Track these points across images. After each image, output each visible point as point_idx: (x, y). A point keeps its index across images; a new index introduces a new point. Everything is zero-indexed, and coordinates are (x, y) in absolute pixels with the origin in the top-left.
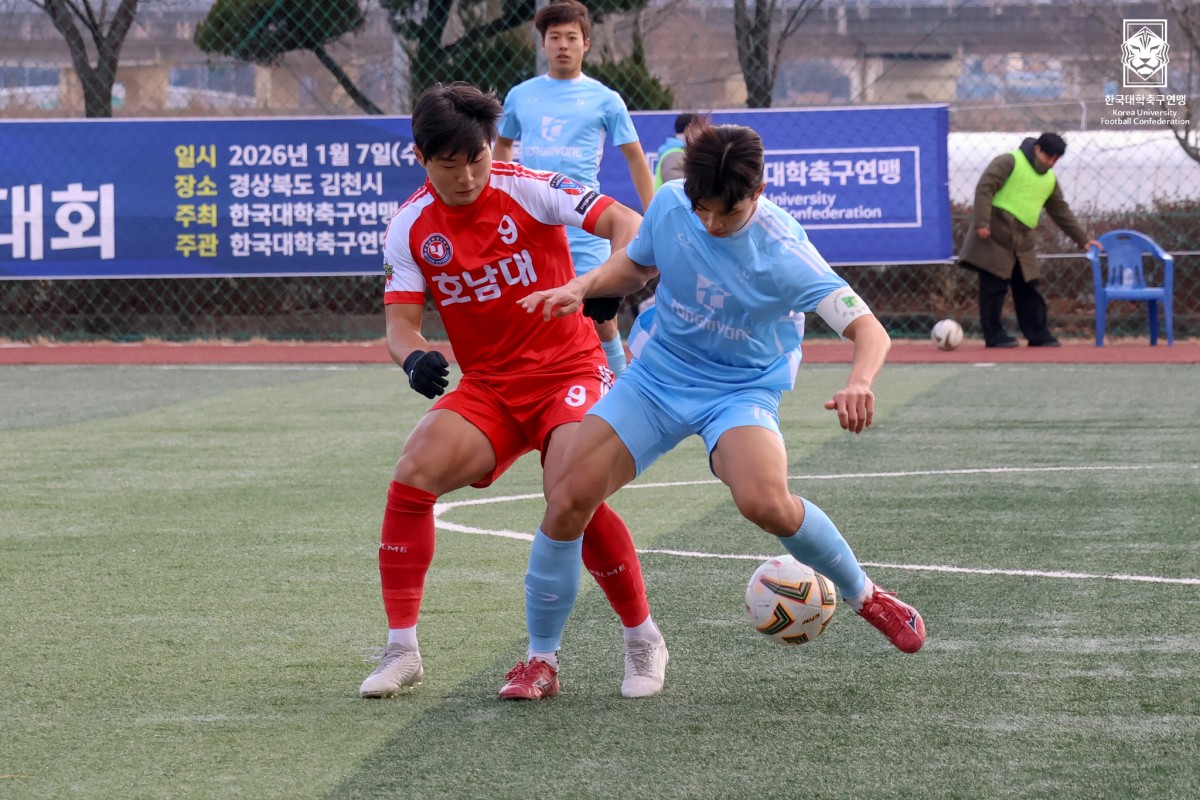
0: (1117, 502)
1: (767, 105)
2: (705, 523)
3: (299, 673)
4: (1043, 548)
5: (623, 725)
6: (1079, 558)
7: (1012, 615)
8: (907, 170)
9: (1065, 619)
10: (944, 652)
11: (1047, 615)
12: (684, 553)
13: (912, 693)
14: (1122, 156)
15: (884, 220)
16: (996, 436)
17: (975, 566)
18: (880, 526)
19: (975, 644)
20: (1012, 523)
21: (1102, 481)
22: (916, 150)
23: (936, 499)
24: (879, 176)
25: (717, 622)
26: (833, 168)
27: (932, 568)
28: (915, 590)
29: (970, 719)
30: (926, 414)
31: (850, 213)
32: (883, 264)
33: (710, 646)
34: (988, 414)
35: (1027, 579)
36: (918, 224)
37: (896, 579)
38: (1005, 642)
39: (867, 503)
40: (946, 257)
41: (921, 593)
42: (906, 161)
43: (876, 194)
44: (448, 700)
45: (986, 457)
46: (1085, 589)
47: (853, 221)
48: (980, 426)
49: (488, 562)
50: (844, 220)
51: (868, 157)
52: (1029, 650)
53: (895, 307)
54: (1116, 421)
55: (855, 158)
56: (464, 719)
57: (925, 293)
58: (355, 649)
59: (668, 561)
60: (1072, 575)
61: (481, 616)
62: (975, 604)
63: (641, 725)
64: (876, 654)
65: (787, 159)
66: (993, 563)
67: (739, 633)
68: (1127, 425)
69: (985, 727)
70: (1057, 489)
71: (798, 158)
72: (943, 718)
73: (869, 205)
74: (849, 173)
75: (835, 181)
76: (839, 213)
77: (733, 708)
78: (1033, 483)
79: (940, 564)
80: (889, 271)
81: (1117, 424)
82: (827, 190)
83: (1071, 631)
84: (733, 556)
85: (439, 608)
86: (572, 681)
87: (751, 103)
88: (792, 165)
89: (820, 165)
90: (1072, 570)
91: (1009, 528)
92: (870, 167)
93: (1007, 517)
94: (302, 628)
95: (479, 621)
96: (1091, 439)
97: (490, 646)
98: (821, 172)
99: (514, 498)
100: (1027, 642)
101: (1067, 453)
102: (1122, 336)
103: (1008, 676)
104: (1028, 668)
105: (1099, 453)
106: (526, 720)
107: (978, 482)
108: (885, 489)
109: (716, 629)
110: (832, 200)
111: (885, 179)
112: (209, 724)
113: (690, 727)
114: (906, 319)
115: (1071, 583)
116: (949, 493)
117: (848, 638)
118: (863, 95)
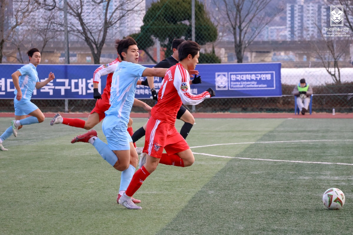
0: (331, 148)
1: (242, 62)
2: (245, 152)
3: (169, 183)
4: (319, 157)
5: (241, 194)
6: (328, 159)
7: (318, 172)
8: (272, 77)
9: (329, 172)
10: (305, 179)
11: (325, 172)
12: (242, 158)
13: (301, 188)
14: (314, 74)
15: (267, 87)
16: (300, 134)
17: (306, 161)
18: (282, 153)
19: (311, 178)
20: (310, 152)
21: (326, 143)
22: (274, 72)
23: (292, 147)
24: (266, 78)
25: (255, 173)
26: (256, 76)
27: (297, 161)
28: (295, 166)
29: (315, 193)
30: (282, 129)
31: (260, 86)
32: (266, 97)
33: (255, 177)
34: (296, 129)
35: (318, 164)
36: (274, 88)
37: (290, 164)
38: (317, 177)
39: (277, 148)
40: (280, 95)
41: (296, 167)
42: (272, 74)
43: (265, 82)
44: (203, 189)
45: (299, 138)
46: (331, 166)
47: (261, 87)
48: (295, 132)
49: (202, 160)
50: (258, 87)
51: (264, 74)
52: (323, 179)
53: (269, 106)
54: (324, 130)
55: (261, 74)
56: (207, 193)
57: (276, 103)
58: (179, 178)
59: (240, 160)
60: (328, 163)
61: (204, 171)
62: (309, 169)
63: (245, 194)
64: (291, 180)
65: (246, 74)
66: (310, 161)
67: (260, 175)
68: (327, 131)
69: (319, 195)
70: (317, 145)
71: (249, 74)
72: (309, 193)
73: (264, 84)
74: (259, 77)
75: (256, 79)
76: (257, 86)
77: (264, 191)
78: (312, 144)
79: (299, 161)
80: (268, 98)
81: (324, 131)
82: (255, 81)
83: (331, 175)
84: (253, 159)
85: (194, 169)
86: (228, 185)
87: (238, 62)
88: (247, 75)
89: (253, 75)
90: (328, 162)
91: (310, 153)
92: (264, 76)
93: (309, 151)
94: (166, 174)
95: (204, 172)
96: (321, 134)
97: (208, 178)
98: (253, 77)
99: (201, 146)
100: (323, 177)
101: (316, 137)
102: (319, 112)
103: (321, 185)
104: (324, 183)
105: (323, 137)
106: (221, 193)
107: (300, 143)
108: (280, 145)
109: (255, 174)
110: (256, 83)
111: (267, 79)
112: (153, 194)
113: (256, 195)
114: (272, 109)
115: (328, 165)
116: (294, 146)
117: (284, 176)
118: (251, 61)
